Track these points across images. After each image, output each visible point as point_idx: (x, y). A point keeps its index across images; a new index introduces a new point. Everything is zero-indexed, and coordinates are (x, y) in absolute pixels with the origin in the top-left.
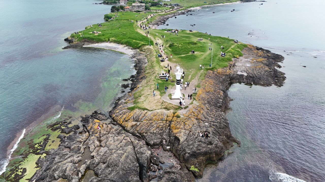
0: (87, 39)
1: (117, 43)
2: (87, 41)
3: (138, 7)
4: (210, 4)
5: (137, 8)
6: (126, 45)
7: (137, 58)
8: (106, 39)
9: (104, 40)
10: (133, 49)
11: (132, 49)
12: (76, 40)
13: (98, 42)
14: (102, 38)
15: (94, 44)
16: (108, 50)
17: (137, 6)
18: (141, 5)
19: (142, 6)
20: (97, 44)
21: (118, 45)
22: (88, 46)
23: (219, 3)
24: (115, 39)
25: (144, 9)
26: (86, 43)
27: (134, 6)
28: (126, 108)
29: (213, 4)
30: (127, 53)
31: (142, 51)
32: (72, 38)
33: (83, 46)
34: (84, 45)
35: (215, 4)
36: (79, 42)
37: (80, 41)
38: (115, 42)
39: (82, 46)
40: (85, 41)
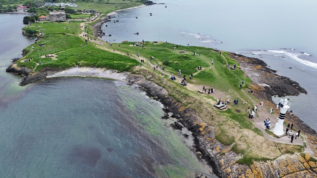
0: (49, 67)
1: (90, 67)
2: (50, 70)
3: (58, 17)
4: (122, 9)
5: (56, 18)
6: (106, 69)
7: (138, 84)
8: (73, 64)
9: (71, 65)
10: (120, 72)
11: (118, 72)
12: (34, 70)
13: (64, 69)
14: (68, 62)
15: (60, 72)
16: (86, 77)
17: (56, 15)
18: (61, 14)
19: (63, 15)
20: (63, 72)
21: (92, 69)
22: (54, 76)
23: (129, 7)
24: (86, 62)
25: (65, 19)
26: (48, 72)
27: (53, 15)
28: (234, 163)
29: (124, 9)
30: (116, 79)
31: (135, 73)
32: (23, 68)
33: (47, 77)
34: (47, 75)
35: (126, 8)
36: (38, 72)
37: (39, 70)
38: (87, 65)
39: (45, 76)
40: (47, 70)
